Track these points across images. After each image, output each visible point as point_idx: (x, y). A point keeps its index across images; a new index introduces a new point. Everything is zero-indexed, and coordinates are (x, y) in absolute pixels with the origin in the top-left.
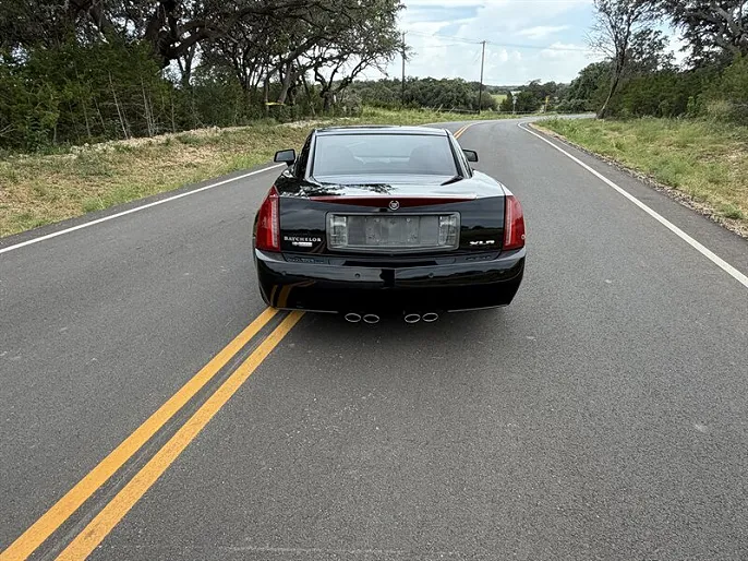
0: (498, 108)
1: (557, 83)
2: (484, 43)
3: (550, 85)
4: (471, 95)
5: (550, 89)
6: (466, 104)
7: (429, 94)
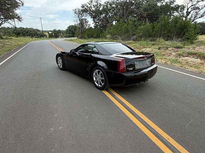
0: (48, 37)
1: (61, 30)
2: (41, 18)
3: (59, 30)
4: (38, 33)
5: (59, 31)
6: (37, 35)
7: (24, 32)
